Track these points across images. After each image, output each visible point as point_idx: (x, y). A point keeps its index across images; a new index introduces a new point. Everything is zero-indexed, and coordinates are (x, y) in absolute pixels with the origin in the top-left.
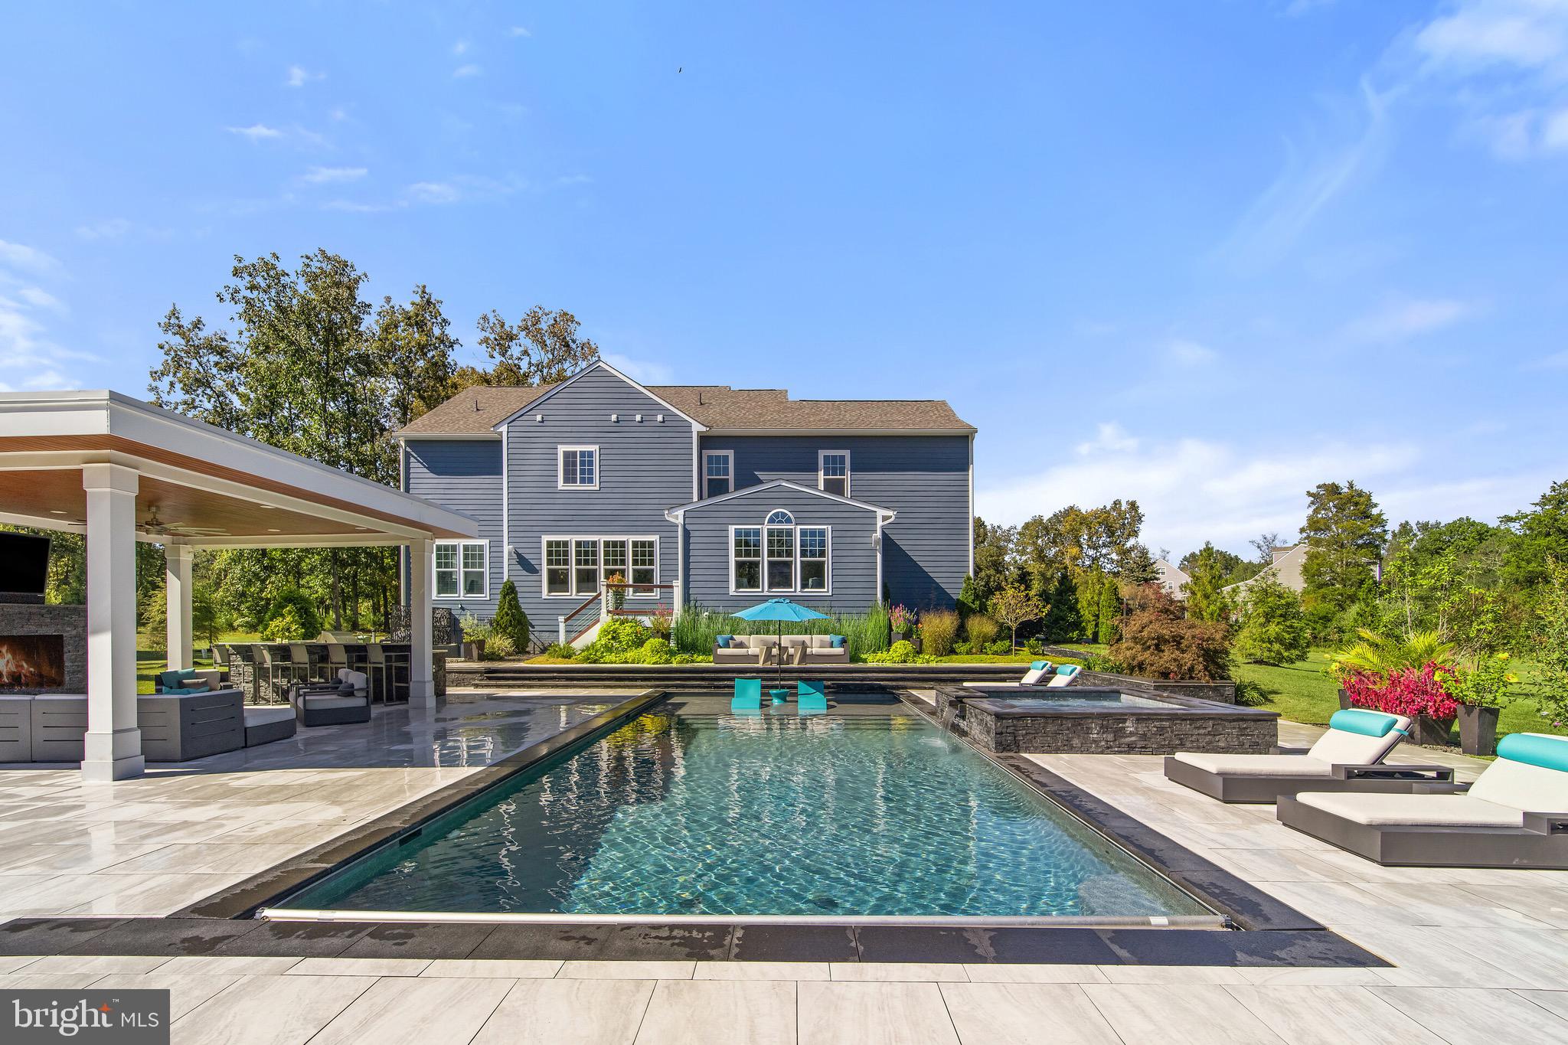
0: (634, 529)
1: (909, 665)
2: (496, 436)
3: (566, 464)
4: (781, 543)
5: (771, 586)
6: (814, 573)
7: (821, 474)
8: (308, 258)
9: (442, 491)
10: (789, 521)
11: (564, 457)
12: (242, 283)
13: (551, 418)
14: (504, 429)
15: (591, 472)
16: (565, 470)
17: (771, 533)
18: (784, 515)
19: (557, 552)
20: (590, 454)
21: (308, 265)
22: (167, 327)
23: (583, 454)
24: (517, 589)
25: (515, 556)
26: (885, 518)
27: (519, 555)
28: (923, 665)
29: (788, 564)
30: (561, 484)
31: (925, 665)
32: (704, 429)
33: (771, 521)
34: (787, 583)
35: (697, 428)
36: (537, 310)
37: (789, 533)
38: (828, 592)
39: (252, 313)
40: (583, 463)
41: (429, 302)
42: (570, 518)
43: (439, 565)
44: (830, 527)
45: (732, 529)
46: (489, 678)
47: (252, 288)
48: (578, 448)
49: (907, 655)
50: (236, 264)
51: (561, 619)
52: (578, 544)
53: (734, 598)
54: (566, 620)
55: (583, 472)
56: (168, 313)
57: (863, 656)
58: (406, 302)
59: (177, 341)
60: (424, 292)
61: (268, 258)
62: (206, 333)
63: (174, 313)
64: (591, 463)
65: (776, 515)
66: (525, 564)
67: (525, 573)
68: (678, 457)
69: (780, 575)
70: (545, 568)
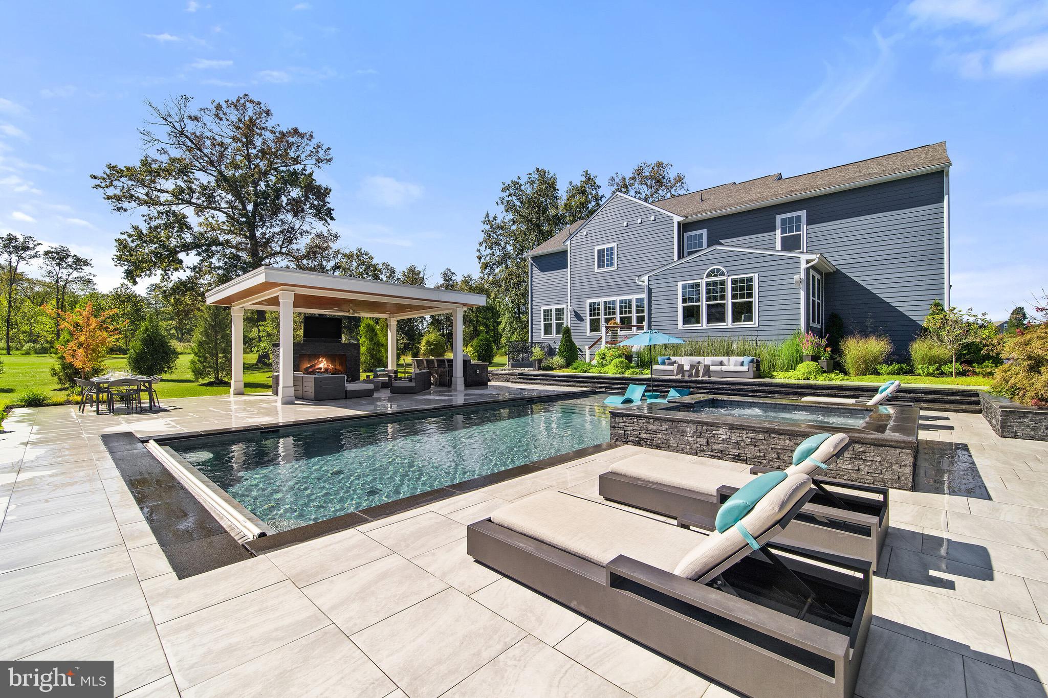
0: (637, 291)
1: (812, 382)
2: (564, 247)
3: (599, 257)
4: (717, 290)
5: (709, 321)
6: (743, 311)
7: (778, 232)
8: (530, 174)
9: (546, 281)
10: (723, 274)
11: (598, 253)
12: (504, 195)
13: (591, 232)
14: (568, 243)
15: (612, 259)
16: (598, 261)
17: (708, 284)
18: (718, 270)
19: (594, 309)
20: (612, 249)
21: (530, 178)
22: (484, 222)
23: (608, 249)
24: (571, 331)
25: (573, 313)
26: (808, 262)
27: (575, 311)
28: (824, 383)
29: (723, 306)
30: (596, 270)
31: (827, 383)
32: (681, 219)
33: (709, 275)
34: (722, 319)
35: (677, 219)
36: (642, 165)
37: (723, 283)
38: (755, 324)
39: (509, 207)
40: (608, 255)
41: (589, 179)
42: (601, 288)
43: (545, 320)
44: (756, 275)
45: (680, 284)
46: (520, 378)
47: (510, 195)
48: (605, 247)
49: (810, 373)
50: (503, 186)
51: (587, 347)
52: (605, 303)
53: (681, 332)
54: (590, 348)
55: (608, 260)
56: (485, 216)
57: (775, 374)
58: (578, 180)
59: (488, 227)
60: (587, 174)
61: (516, 180)
62: (499, 221)
63: (487, 216)
64: (612, 254)
65: (712, 271)
66: (579, 317)
67: (578, 322)
68: (664, 241)
69: (716, 314)
70: (588, 318)
